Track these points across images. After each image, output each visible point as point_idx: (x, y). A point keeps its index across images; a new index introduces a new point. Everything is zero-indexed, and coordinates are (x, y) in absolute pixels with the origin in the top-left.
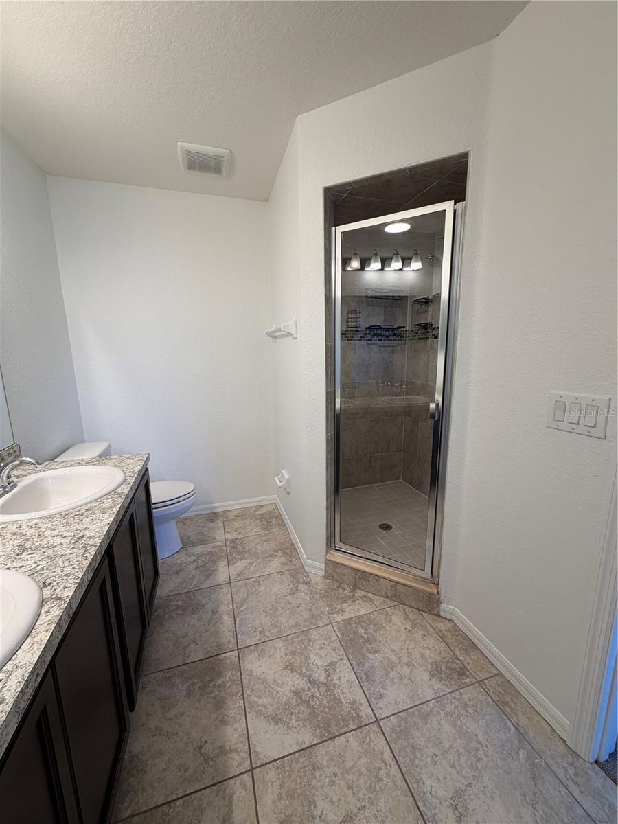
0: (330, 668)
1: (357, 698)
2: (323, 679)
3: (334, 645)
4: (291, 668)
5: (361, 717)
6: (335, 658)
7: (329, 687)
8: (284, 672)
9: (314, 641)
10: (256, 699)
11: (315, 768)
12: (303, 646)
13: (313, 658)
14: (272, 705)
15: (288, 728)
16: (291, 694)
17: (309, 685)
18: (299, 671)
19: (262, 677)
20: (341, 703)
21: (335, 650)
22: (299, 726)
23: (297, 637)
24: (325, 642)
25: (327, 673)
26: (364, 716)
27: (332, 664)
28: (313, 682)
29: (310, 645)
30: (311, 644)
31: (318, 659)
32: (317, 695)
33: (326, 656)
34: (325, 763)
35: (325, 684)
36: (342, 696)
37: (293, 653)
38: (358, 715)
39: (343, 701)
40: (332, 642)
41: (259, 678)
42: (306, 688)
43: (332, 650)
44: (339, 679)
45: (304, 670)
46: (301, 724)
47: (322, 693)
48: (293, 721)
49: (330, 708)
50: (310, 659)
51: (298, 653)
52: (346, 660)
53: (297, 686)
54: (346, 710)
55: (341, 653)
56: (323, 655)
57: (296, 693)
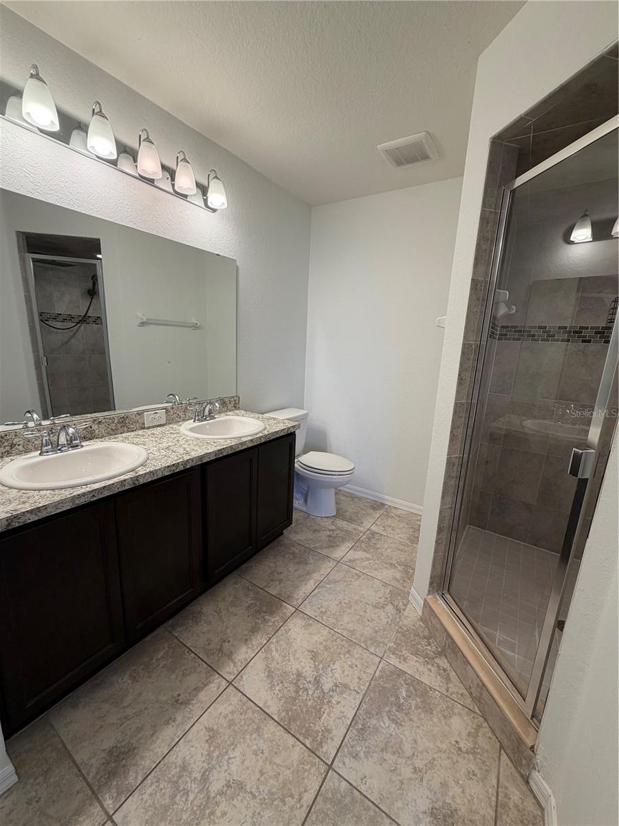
0: (341, 688)
1: (334, 732)
2: (327, 687)
3: (364, 676)
4: (314, 655)
5: (322, 747)
6: (354, 685)
7: (324, 698)
8: (307, 653)
9: (353, 656)
10: (274, 649)
11: (258, 730)
12: (339, 650)
13: (337, 665)
14: (277, 664)
15: (271, 688)
16: (295, 672)
17: (312, 680)
18: (317, 663)
19: (291, 640)
20: (320, 718)
21: (360, 680)
22: (277, 694)
23: (342, 640)
24: (359, 666)
25: (334, 688)
26: (324, 750)
27: (346, 686)
28: (317, 682)
29: (345, 655)
30: (347, 656)
31: (339, 671)
32: (310, 692)
33: (348, 676)
34: (266, 736)
35: (324, 693)
36: (325, 715)
37: (326, 648)
38: (321, 742)
39: (323, 718)
40: (364, 672)
41: (289, 640)
42: (308, 680)
43: (358, 678)
44: (338, 703)
45: (321, 666)
46: (280, 695)
47: (315, 695)
48: (278, 688)
49: (307, 711)
50: (334, 664)
51: (330, 652)
52: (360, 697)
53: (304, 671)
54: (317, 728)
55: (362, 687)
56: (346, 673)
57: (299, 675)
